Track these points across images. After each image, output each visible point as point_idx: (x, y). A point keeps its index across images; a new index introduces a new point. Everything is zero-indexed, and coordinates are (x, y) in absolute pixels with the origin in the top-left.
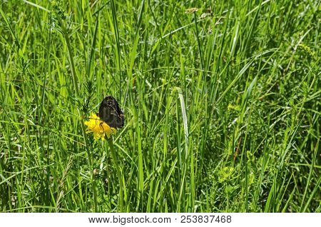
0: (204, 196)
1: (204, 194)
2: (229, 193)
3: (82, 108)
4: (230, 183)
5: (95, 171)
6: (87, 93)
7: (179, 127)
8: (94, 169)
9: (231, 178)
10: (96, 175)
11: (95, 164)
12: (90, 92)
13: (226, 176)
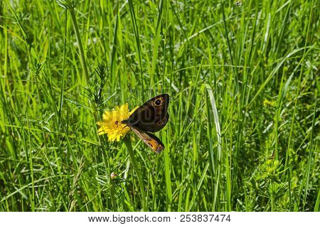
0: (241, 206)
1: (241, 203)
2: (274, 193)
3: (93, 98)
4: (274, 179)
5: (112, 175)
6: (99, 79)
7: (210, 128)
8: (111, 172)
9: (276, 173)
10: (114, 180)
11: (112, 166)
12: (102, 78)
13: (270, 170)
